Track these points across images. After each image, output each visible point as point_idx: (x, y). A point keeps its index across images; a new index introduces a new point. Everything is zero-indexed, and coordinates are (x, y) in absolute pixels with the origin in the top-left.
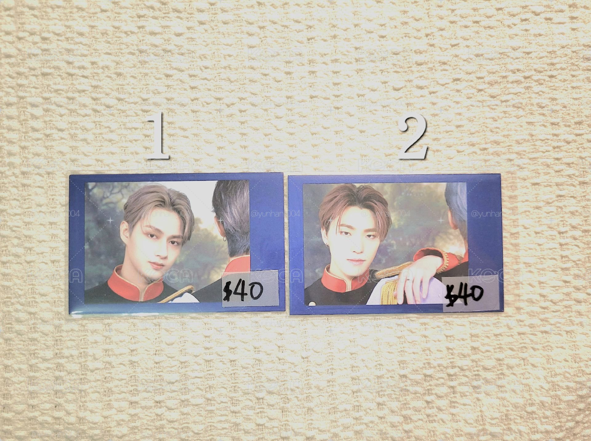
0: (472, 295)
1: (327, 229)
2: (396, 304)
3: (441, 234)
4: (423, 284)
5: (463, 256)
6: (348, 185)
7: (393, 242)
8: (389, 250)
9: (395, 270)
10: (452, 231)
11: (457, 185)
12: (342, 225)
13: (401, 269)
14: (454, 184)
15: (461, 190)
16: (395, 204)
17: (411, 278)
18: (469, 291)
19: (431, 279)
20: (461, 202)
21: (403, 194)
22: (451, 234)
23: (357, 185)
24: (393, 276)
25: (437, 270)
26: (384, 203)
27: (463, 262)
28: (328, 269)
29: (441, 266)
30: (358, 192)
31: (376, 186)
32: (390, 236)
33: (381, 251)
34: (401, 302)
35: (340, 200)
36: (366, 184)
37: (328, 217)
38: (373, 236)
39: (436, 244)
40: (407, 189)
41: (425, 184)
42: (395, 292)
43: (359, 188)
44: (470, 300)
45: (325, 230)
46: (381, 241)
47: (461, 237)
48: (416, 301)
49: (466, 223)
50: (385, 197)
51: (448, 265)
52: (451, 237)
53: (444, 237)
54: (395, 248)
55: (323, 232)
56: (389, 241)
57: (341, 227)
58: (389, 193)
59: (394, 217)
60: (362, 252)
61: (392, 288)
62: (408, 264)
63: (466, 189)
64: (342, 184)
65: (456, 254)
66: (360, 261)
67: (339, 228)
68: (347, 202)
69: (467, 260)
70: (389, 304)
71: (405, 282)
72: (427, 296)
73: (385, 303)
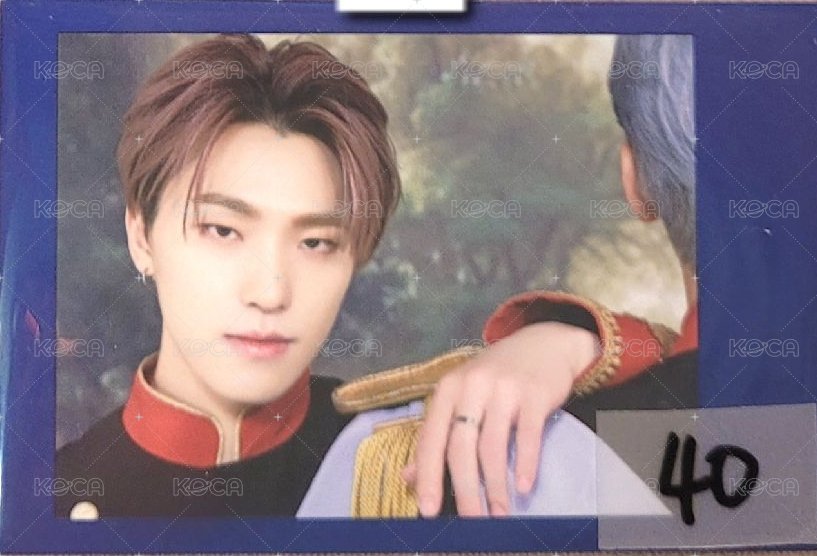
0: (715, 483)
1: (149, 216)
2: (412, 513)
3: (593, 241)
4: (520, 437)
5: (677, 327)
6: (235, 40)
7: (406, 268)
8: (389, 302)
9: (412, 380)
10: (635, 227)
11: (658, 46)
12: (209, 199)
13: (435, 376)
14: (647, 41)
15: (673, 67)
16: (415, 115)
17: (473, 413)
18: (702, 469)
20: (673, 111)
21: (446, 77)
22: (630, 239)
23: (270, 41)
24: (406, 404)
25: (577, 382)
26: (372, 112)
27: (674, 351)
28: (150, 374)
29: (592, 366)
30: (270, 67)
31: (340, 46)
32: (396, 244)
33: (358, 302)
34: (431, 507)
35: (199, 99)
36: (305, 38)
37: (154, 162)
38: (328, 242)
39: (572, 280)
40: (463, 59)
41: (532, 40)
42: (410, 469)
43: (275, 52)
44: (703, 502)
45: (139, 219)
46: (359, 264)
47: (670, 250)
48: (489, 506)
49: (692, 197)
50: (376, 89)
51: (617, 361)
52: (634, 251)
53: (606, 249)
54: (412, 290)
55: (134, 225)
56: (390, 262)
57: (204, 207)
58: (392, 73)
59: (409, 168)
60: (282, 308)
61: (399, 450)
62: (463, 360)
63: (690, 61)
64: (212, 36)
65: (651, 320)
66: (276, 341)
67: (196, 209)
68: (230, 107)
69: (693, 344)
70: (386, 514)
71: (451, 427)
72: (535, 485)
73: (369, 511)
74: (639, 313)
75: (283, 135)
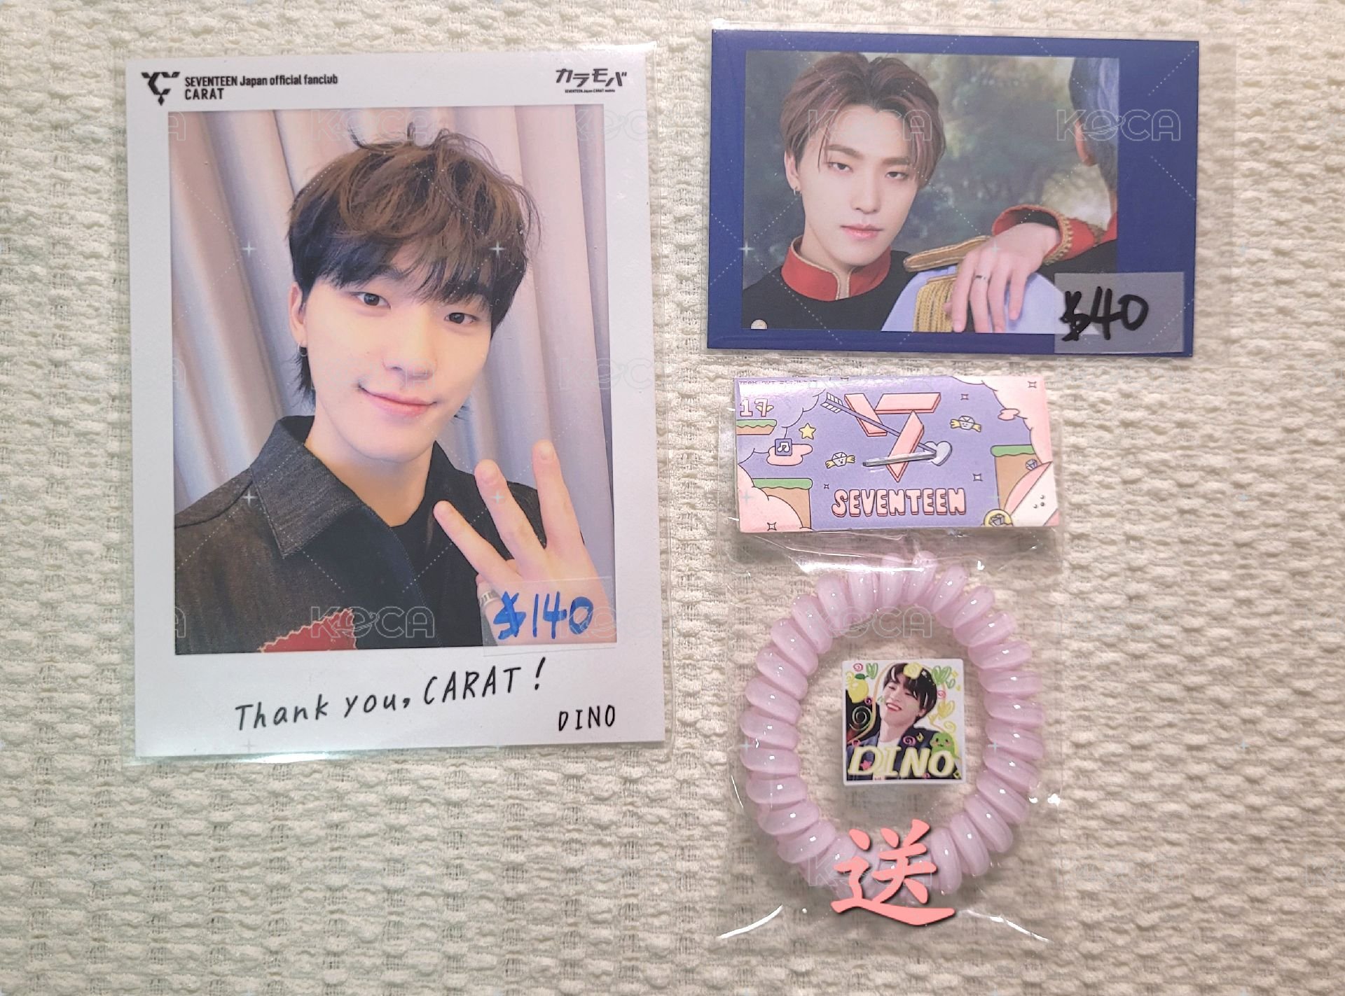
0: (1123, 315)
1: (798, 158)
2: (949, 330)
3: (1058, 176)
4: (1012, 287)
5: (1105, 228)
6: (849, 55)
7: (948, 190)
8: (937, 209)
9: (950, 254)
10: (1082, 168)
11: (1098, 64)
12: (833, 147)
13: (963, 252)
14: (1093, 61)
15: (1107, 76)
16: (955, 102)
17: (985, 273)
18: (1116, 308)
19: (1031, 278)
20: (1106, 101)
21: (974, 79)
22: (1079, 175)
24: (946, 267)
25: (1045, 257)
26: (930, 100)
27: (1104, 240)
28: (797, 247)
29: (1055, 248)
30: (871, 71)
31: (912, 60)
32: (942, 176)
33: (920, 208)
34: (959, 327)
35: (828, 90)
36: (891, 55)
37: (801, 126)
38: (903, 174)
39: (1044, 198)
40: (984, 69)
41: (1025, 59)
42: (948, 305)
43: (873, 63)
44: (1116, 326)
45: (792, 159)
46: (921, 186)
47: (1102, 183)
48: (994, 327)
49: (1116, 152)
50: (932, 85)
51: (1069, 245)
52: (1081, 182)
53: (1064, 181)
54: (951, 203)
55: (789, 162)
56: (938, 186)
57: (830, 152)
58: (942, 77)
59: (951, 132)
60: (875, 211)
61: (942, 294)
62: (980, 243)
63: (1117, 73)
64: (836, 53)
65: (1090, 222)
66: (871, 230)
67: (826, 155)
68: (846, 95)
69: (1114, 237)
70: (933, 330)
71: (972, 281)
72: (1021, 315)
73: (924, 328)
74: (1083, 219)
75: (877, 111)
